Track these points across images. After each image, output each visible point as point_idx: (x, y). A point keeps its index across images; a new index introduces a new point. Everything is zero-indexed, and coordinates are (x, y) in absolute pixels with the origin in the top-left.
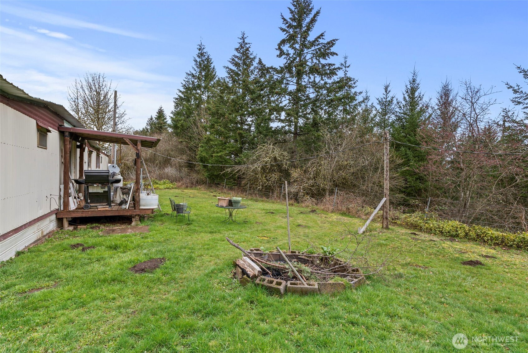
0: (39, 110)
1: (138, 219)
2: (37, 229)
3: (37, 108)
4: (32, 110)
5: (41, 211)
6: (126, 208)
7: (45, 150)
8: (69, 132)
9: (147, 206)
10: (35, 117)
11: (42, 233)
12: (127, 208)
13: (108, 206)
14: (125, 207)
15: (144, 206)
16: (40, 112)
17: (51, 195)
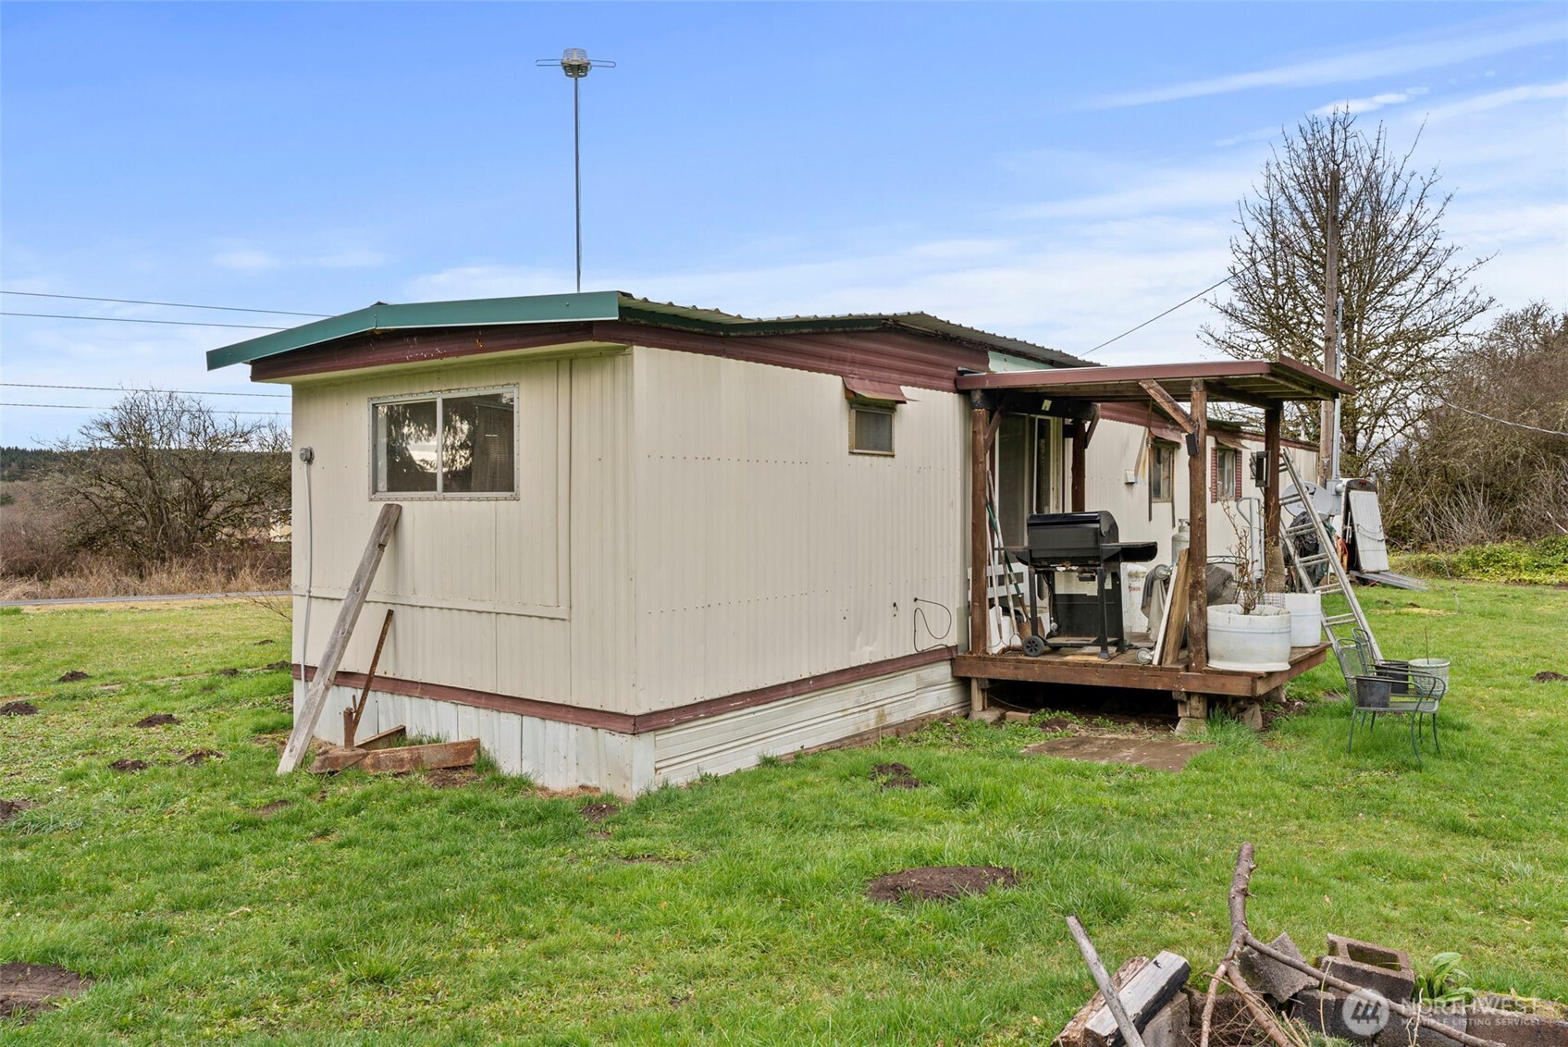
0: (852, 342)
1: (1197, 714)
2: (856, 701)
3: (843, 340)
4: (818, 349)
5: (868, 649)
6: (1150, 662)
7: (889, 459)
8: (984, 391)
9: (1231, 659)
10: (834, 366)
11: (881, 716)
12: (1155, 662)
13: (1098, 649)
14: (1148, 657)
15: (1221, 658)
16: (855, 349)
17: (916, 600)
